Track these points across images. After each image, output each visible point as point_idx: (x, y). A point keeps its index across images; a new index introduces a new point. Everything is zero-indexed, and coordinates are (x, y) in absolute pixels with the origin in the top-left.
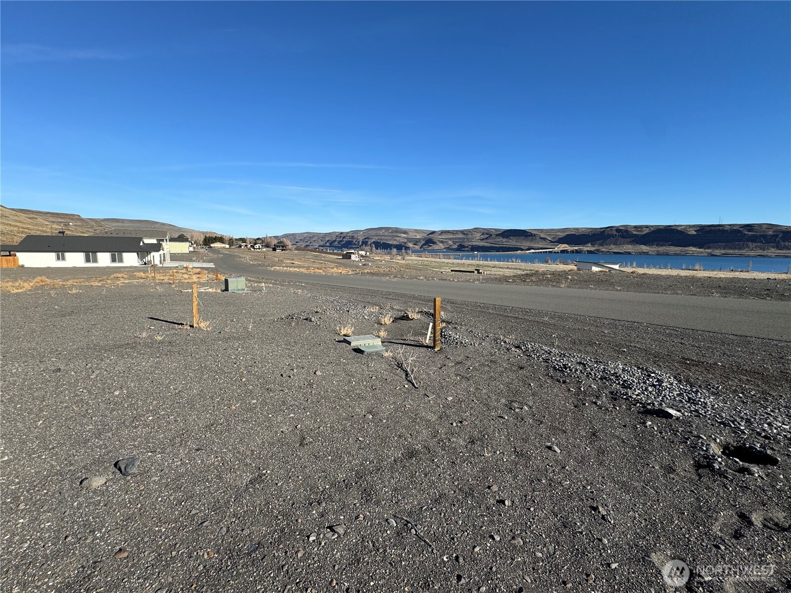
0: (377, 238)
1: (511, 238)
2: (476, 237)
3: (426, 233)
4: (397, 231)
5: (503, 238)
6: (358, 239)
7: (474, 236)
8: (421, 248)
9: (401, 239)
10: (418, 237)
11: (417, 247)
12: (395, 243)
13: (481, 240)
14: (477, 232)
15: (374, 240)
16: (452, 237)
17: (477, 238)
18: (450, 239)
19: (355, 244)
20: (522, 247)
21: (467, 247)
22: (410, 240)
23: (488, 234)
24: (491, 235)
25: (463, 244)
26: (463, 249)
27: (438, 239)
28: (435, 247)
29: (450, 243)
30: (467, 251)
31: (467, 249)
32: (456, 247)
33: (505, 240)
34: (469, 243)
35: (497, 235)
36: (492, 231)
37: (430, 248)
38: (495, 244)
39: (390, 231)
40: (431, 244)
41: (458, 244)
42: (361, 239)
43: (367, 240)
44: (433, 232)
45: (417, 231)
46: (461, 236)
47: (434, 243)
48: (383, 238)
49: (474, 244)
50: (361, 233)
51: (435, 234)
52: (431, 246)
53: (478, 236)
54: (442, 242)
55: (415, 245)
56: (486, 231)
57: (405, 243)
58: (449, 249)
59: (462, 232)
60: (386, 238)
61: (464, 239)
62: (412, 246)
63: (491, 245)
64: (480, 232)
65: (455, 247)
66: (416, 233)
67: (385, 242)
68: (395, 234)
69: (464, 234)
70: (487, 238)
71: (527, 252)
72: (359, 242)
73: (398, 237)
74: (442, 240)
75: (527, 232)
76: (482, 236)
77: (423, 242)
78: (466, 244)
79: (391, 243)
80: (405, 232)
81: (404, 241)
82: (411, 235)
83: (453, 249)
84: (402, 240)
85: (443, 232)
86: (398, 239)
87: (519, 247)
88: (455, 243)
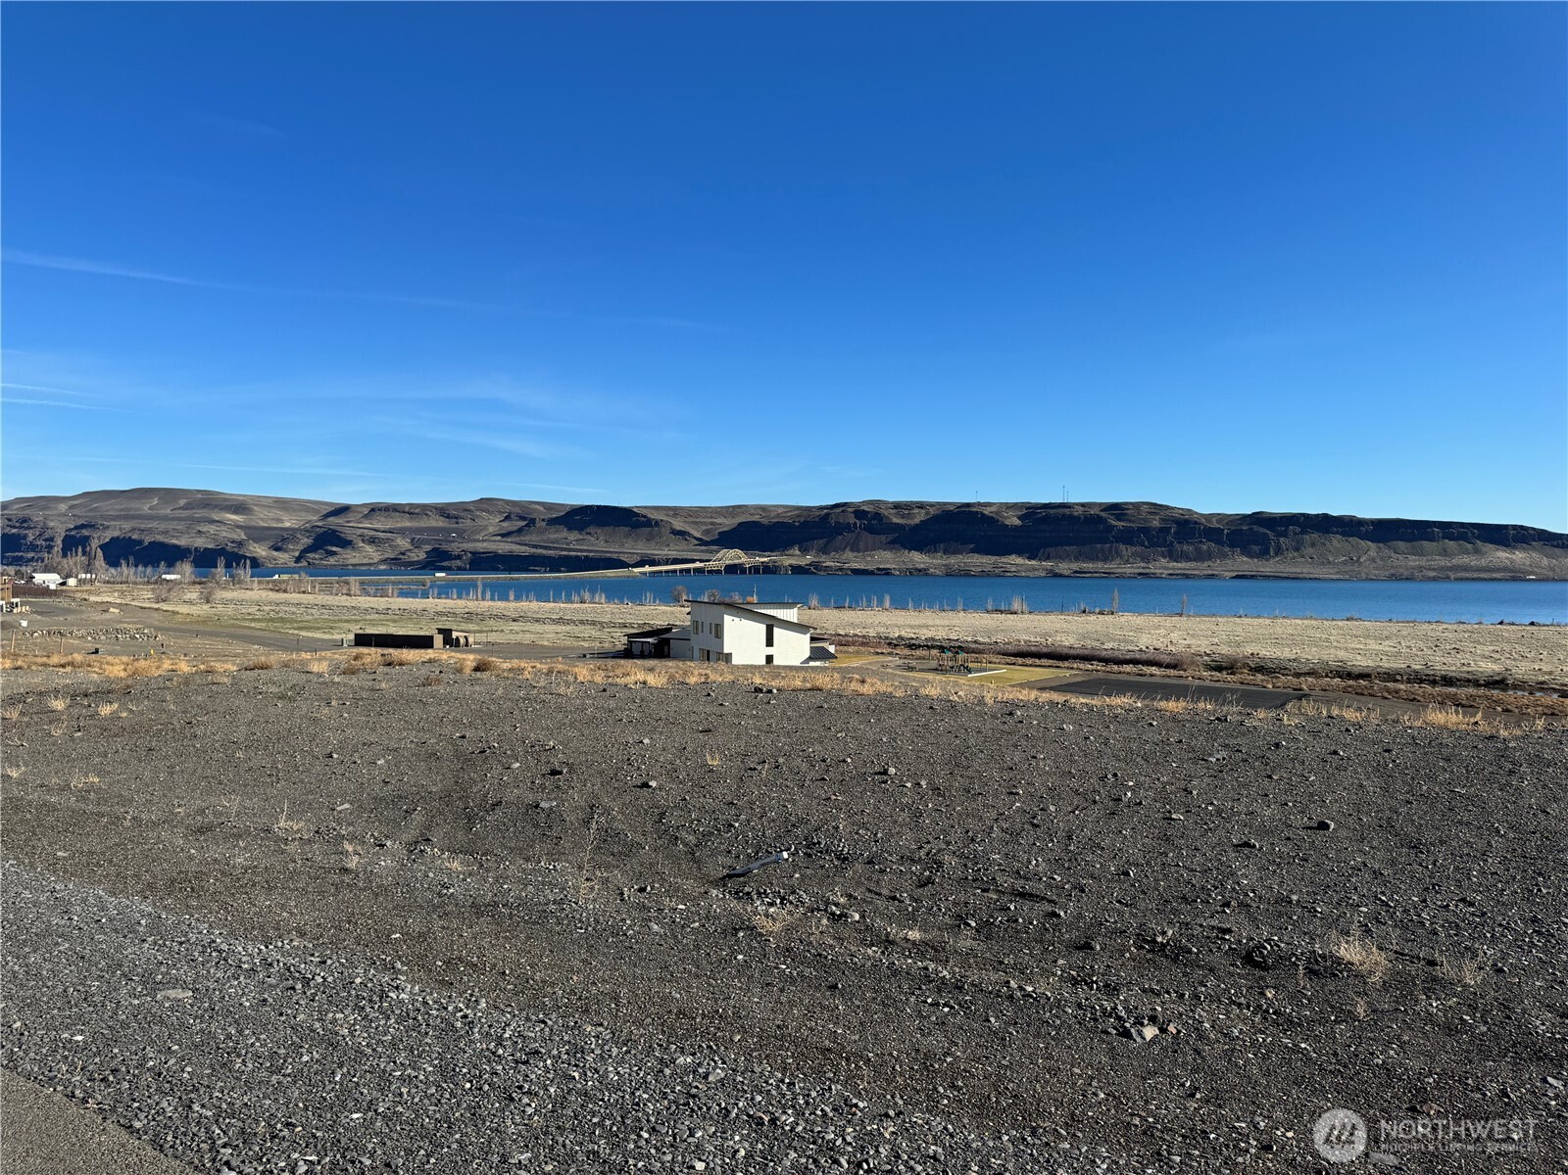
0: (127, 526)
1: (591, 529)
2: (485, 527)
3: (315, 511)
4: (209, 502)
5: (570, 529)
6: (45, 528)
7: (479, 522)
8: (298, 560)
9: (226, 529)
10: (287, 525)
11: (283, 557)
12: (200, 543)
13: (503, 535)
14: (488, 512)
15: (116, 534)
16: (408, 524)
17: (491, 529)
18: (402, 531)
19: (33, 547)
20: (624, 558)
21: (459, 557)
22: (257, 534)
23: (522, 518)
24: (532, 521)
25: (445, 547)
26: (445, 564)
27: (360, 532)
28: (351, 557)
29: (403, 543)
30: (459, 569)
31: (458, 563)
32: (422, 556)
33: (573, 536)
34: (470, 546)
35: (552, 522)
36: (536, 510)
37: (332, 560)
38: (545, 548)
39: (182, 502)
40: (334, 549)
41: (428, 548)
42: (59, 528)
43: (85, 532)
44: (342, 510)
45: (283, 504)
46: (438, 522)
47: (346, 543)
48: (154, 524)
49: (481, 547)
50: (63, 507)
51: (351, 516)
52: (334, 553)
53: (493, 523)
54: (372, 541)
55: (277, 549)
56: (517, 510)
57: (240, 544)
58: (398, 563)
59: (443, 511)
60: (162, 526)
61: (450, 531)
62: (264, 553)
63: (533, 550)
64: (501, 512)
65: (420, 555)
66: (280, 509)
67: (160, 538)
68: (199, 513)
69: (448, 517)
70: (520, 531)
71: (636, 570)
72: (51, 539)
73: (213, 522)
74: (373, 533)
75: (637, 515)
76: (505, 524)
77: (306, 541)
78: (455, 548)
79: (182, 542)
80: (240, 506)
81: (235, 537)
82: (263, 518)
83: (412, 563)
84: (226, 534)
85: (375, 510)
86: (212, 529)
87: (615, 556)
88: (416, 544)
